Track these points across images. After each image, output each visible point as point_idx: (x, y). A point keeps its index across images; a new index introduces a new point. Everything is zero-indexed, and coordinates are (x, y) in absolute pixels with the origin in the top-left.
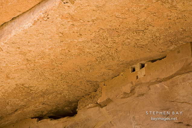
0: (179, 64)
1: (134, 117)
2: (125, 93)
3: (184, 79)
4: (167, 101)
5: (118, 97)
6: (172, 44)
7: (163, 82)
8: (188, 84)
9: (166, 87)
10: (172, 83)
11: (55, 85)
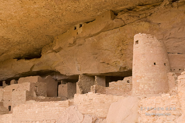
0: (103, 24)
1: (76, 59)
2: (70, 44)
3: (106, 34)
4: (96, 49)
5: (66, 46)
6: (99, 11)
7: (93, 37)
8: (108, 38)
9: (95, 40)
10: (99, 37)
11: (25, 37)
